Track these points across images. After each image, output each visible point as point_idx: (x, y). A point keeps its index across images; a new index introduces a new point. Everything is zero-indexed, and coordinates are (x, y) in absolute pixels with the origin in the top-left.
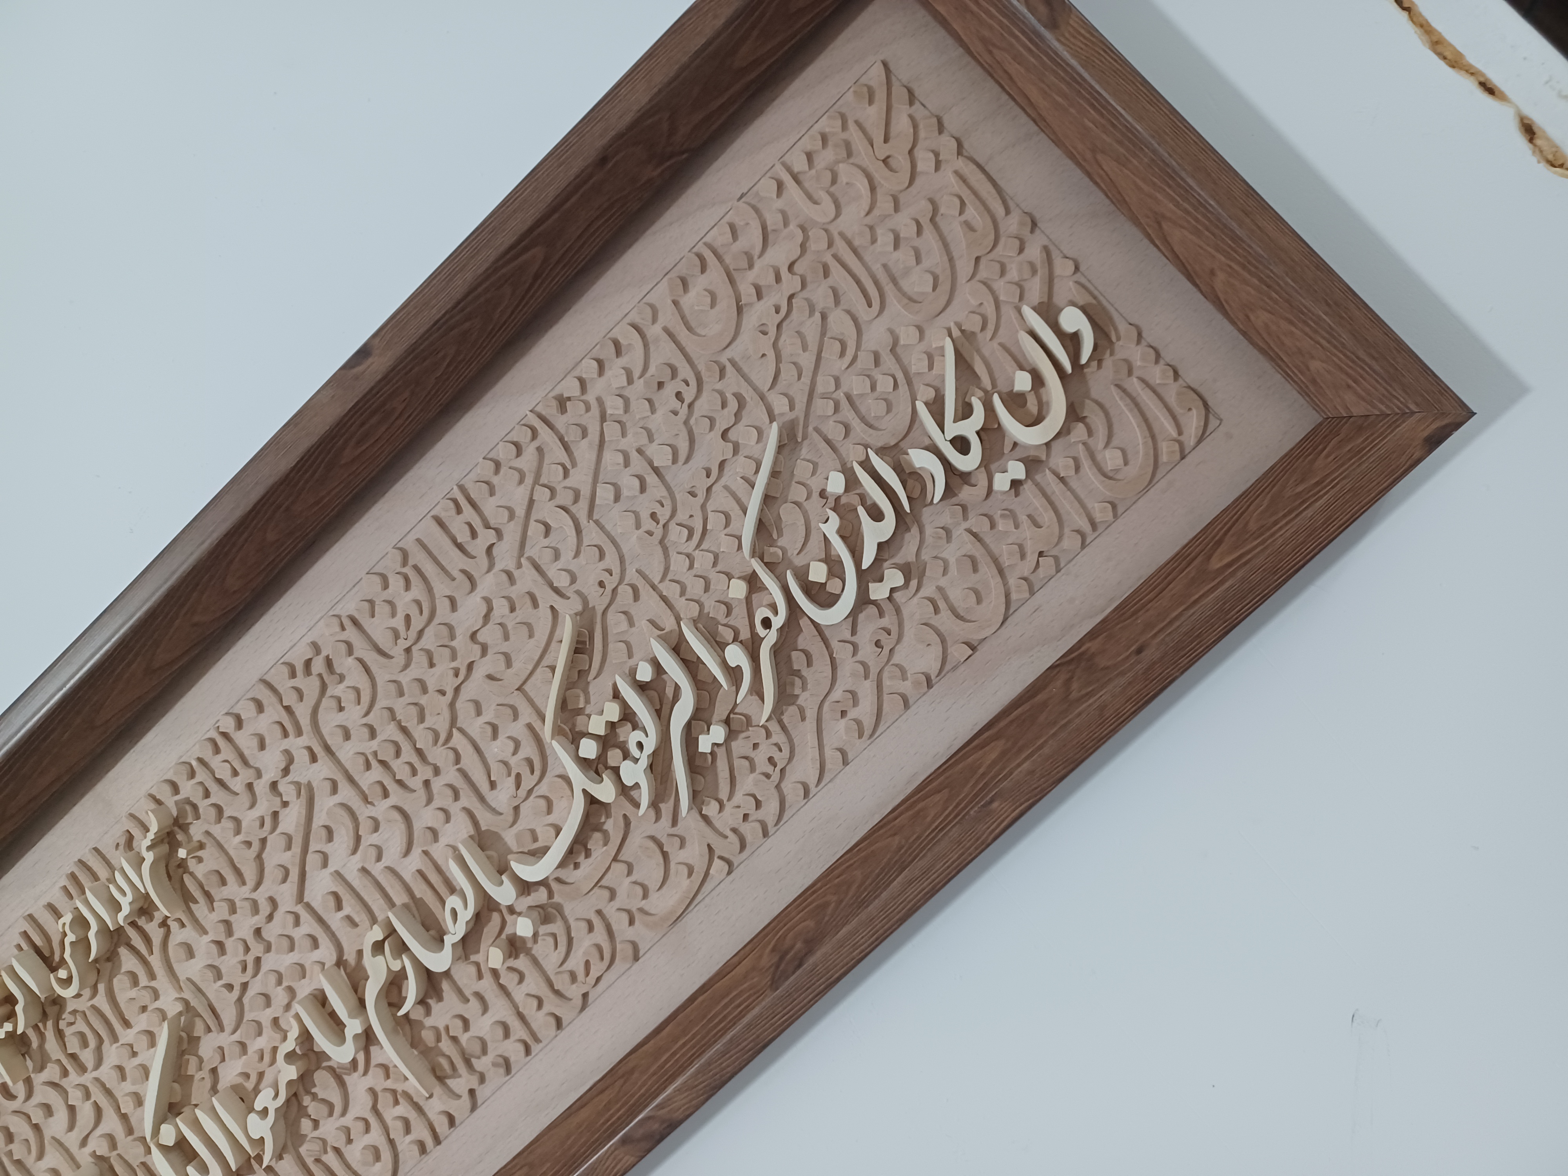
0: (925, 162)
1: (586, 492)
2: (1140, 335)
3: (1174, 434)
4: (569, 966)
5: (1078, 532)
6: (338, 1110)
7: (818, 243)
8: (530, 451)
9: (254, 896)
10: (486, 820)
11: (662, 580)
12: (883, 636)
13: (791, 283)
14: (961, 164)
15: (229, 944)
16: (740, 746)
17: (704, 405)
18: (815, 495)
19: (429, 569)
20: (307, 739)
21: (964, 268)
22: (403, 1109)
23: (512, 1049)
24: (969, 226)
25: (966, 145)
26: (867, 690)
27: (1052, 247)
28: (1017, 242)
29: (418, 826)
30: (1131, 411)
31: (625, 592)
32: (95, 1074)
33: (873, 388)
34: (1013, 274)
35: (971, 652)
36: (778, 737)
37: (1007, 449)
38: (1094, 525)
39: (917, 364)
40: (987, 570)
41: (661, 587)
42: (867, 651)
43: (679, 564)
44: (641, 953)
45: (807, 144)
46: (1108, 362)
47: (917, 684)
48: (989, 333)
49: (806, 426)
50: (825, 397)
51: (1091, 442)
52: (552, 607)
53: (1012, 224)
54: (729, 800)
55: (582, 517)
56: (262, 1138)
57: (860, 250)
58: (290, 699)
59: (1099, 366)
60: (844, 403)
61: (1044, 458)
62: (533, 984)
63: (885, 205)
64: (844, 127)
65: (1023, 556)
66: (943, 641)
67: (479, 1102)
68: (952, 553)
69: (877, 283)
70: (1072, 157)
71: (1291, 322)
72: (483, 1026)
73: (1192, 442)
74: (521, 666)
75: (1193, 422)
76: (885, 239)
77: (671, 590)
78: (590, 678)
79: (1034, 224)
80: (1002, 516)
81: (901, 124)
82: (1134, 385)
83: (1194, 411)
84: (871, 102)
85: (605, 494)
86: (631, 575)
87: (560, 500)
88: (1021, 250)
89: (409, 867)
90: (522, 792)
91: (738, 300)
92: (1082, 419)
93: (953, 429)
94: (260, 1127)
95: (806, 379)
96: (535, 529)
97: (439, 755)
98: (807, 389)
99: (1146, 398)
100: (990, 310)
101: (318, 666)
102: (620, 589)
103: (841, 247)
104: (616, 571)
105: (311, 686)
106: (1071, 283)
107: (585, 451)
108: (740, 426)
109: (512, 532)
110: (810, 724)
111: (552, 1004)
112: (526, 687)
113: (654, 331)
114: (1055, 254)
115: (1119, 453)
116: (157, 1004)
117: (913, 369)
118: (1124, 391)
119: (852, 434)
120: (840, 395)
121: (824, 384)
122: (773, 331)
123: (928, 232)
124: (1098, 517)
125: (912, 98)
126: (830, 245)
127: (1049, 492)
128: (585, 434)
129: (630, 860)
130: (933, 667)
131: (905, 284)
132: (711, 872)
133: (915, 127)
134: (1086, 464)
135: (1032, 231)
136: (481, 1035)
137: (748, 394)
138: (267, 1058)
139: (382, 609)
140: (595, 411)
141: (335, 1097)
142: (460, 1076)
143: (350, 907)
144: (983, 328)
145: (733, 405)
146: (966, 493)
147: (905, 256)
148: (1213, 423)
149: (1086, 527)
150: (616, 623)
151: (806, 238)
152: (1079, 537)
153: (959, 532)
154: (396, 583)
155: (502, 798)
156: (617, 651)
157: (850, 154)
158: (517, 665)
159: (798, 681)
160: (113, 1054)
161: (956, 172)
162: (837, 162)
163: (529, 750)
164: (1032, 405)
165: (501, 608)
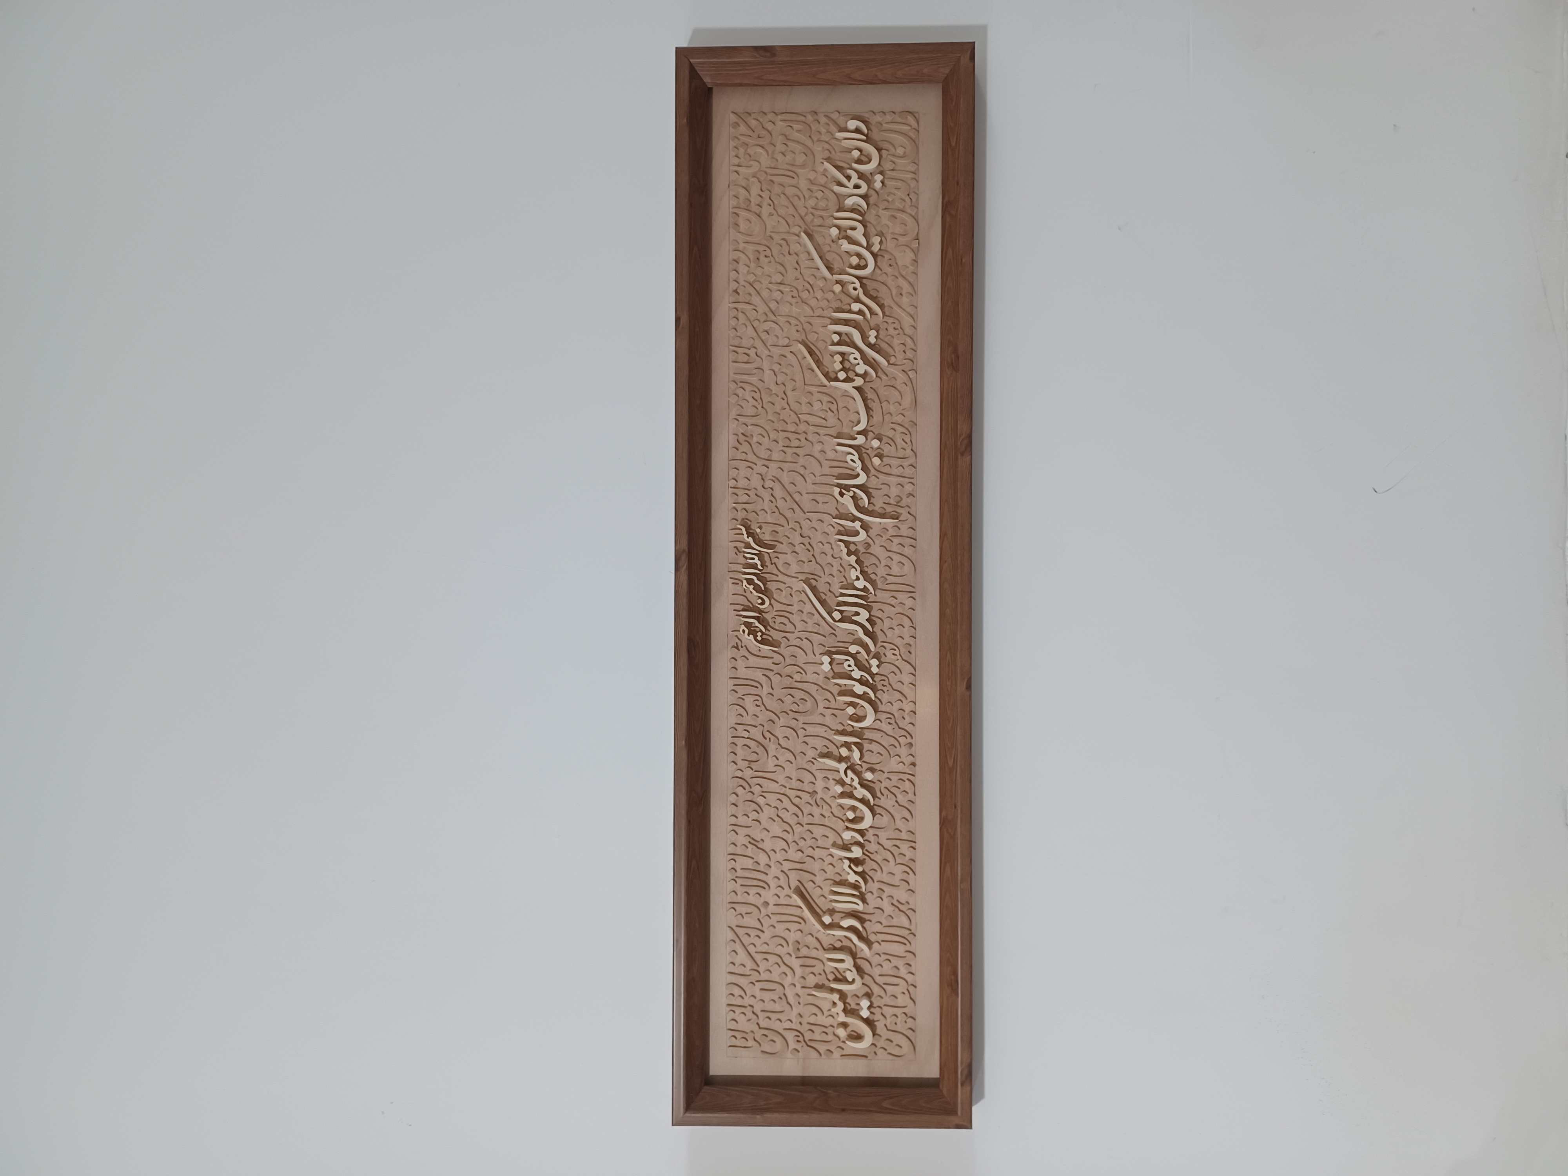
0: (770, 127)
1: (766, 310)
2: (874, 112)
3: (909, 128)
4: (899, 447)
5: (912, 179)
6: (878, 563)
7: (763, 177)
8: (740, 315)
9: (790, 527)
10: (833, 432)
11: (814, 312)
12: (890, 262)
13: (766, 195)
14: (780, 117)
15: (797, 549)
16: (882, 333)
17: (775, 251)
18: (832, 244)
19: (745, 377)
20: (760, 463)
21: (809, 143)
22: (896, 540)
23: (909, 488)
24: (798, 131)
25: (776, 111)
26: (901, 281)
27: (826, 114)
28: (816, 121)
29: (817, 455)
30: (892, 134)
31: (807, 326)
32: (797, 630)
33: (817, 199)
34: (823, 131)
35: (917, 241)
36: (890, 320)
37: (870, 177)
38: (914, 173)
39: (822, 180)
40: (899, 215)
41: (815, 315)
42: (889, 270)
43: (813, 302)
44: (915, 422)
45: (733, 154)
46: (873, 128)
47: (912, 265)
48: (833, 152)
49: (810, 229)
50: (806, 214)
51: (890, 153)
52: (791, 352)
53: (810, 118)
54: (895, 353)
55: (773, 318)
56: (865, 586)
57: (776, 167)
58: (743, 456)
59: (871, 131)
60: (814, 211)
61: (882, 169)
62: (895, 462)
63: (770, 148)
64: (739, 139)
65: (905, 201)
66: (907, 246)
67: (915, 515)
68: (885, 221)
69: (789, 171)
70: (809, 84)
71: (908, 66)
72: (894, 491)
73: (916, 125)
74: (798, 378)
75: (911, 120)
76: (780, 157)
77: (818, 312)
78: (821, 360)
79: (816, 113)
80: (888, 196)
81: (753, 123)
82: (885, 126)
83: (908, 117)
84: (739, 126)
85: (773, 305)
86: (803, 319)
87: (762, 320)
88: (819, 123)
89: (826, 470)
90: (836, 412)
91: (756, 214)
92: (882, 149)
93: (850, 185)
94: (860, 584)
95: (797, 216)
96: (764, 336)
97: (803, 427)
98: (799, 218)
99: (893, 126)
100: (826, 146)
101: (742, 439)
102: (805, 327)
103: (769, 171)
104: (798, 323)
105: (745, 447)
106: (842, 118)
107: (756, 300)
108: (792, 247)
109: (759, 344)
110: (896, 308)
111: (906, 463)
112: (806, 383)
113: (742, 246)
114: (829, 114)
115: (901, 147)
116: (794, 590)
117: (823, 183)
118: (883, 131)
119: (824, 217)
120: (810, 210)
121: (803, 211)
122: (774, 212)
123: (790, 144)
124: (913, 169)
125: (749, 114)
126: (766, 173)
127: (893, 177)
128: (750, 294)
129: (885, 400)
130: (912, 256)
131: (797, 163)
132: (911, 377)
133: (758, 120)
134: (894, 159)
135: (817, 115)
136: (895, 495)
137: (785, 236)
138: (842, 569)
139: (743, 403)
140: (747, 285)
141: (873, 560)
142: (902, 513)
143: (820, 499)
144: (830, 153)
145: (783, 243)
146: (872, 200)
147: (789, 157)
148: (916, 115)
149: (913, 176)
150: (812, 337)
151: (758, 178)
152: (914, 180)
153: (881, 212)
154: (740, 392)
155: (832, 420)
156: (821, 345)
157: (747, 145)
158: (797, 380)
159: (880, 299)
160: (795, 618)
161: (781, 121)
162: (746, 150)
163: (825, 399)
164: (864, 159)
165: (776, 367)
